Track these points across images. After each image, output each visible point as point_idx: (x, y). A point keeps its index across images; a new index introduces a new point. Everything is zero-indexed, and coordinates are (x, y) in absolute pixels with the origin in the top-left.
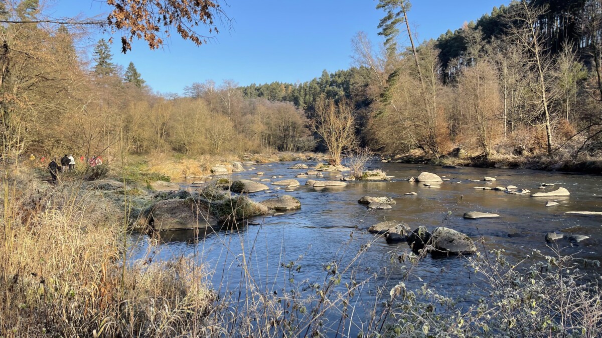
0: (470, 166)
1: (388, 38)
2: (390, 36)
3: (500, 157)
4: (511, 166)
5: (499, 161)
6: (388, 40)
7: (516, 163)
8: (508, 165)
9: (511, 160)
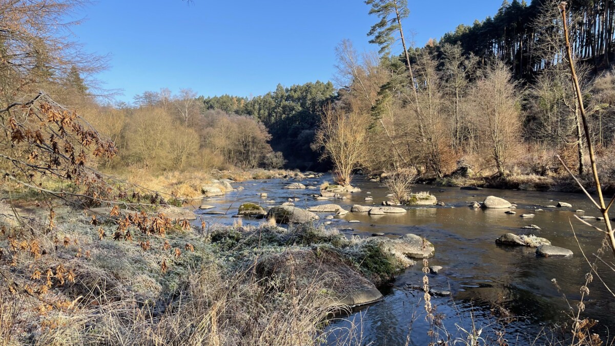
0: (485, 187)
1: (382, 46)
2: (385, 44)
3: (523, 178)
4: (538, 188)
5: (523, 182)
6: (383, 49)
7: (544, 184)
8: (535, 187)
9: (538, 181)
